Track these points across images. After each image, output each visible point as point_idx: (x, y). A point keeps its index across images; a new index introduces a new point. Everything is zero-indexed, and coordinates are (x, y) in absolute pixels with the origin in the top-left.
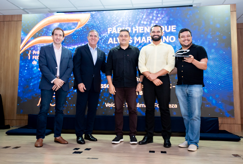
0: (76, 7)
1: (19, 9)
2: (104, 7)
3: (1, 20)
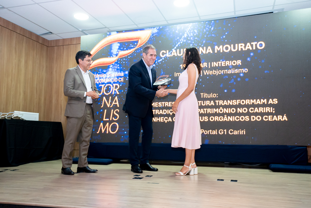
0: (136, 25)
1: (78, 31)
2: (167, 22)
3: (61, 44)
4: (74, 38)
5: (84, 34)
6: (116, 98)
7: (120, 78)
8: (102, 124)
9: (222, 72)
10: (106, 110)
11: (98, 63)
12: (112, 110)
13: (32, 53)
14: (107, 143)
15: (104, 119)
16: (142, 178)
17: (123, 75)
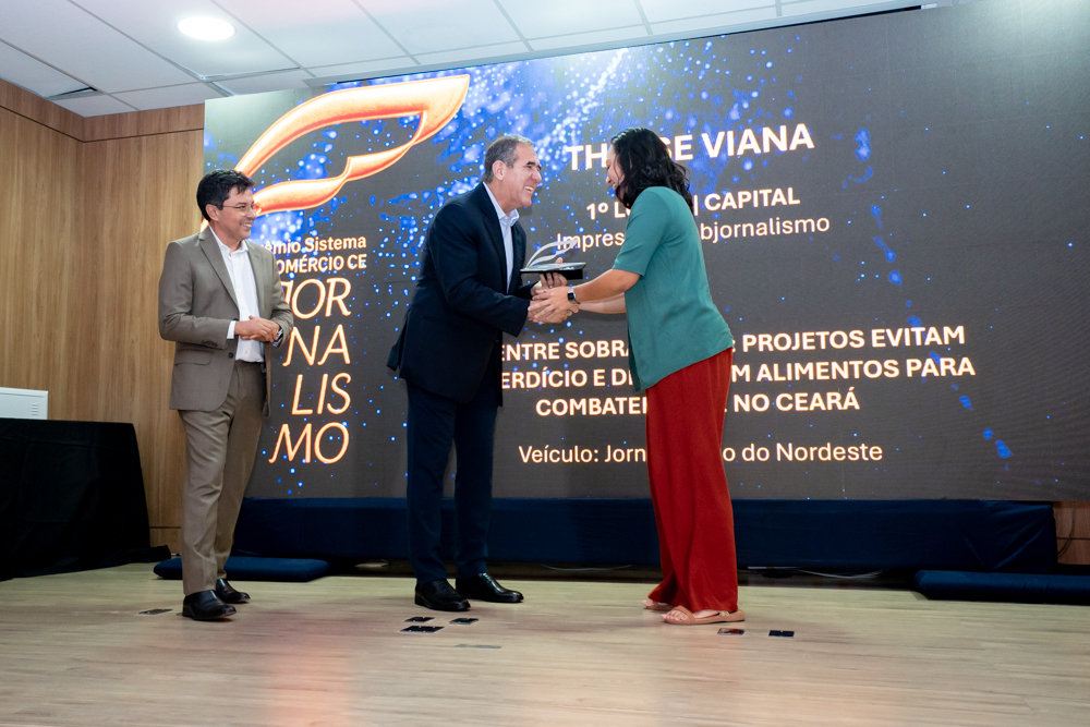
1: (196, 80)
2: (528, 46)
3: (129, 130)
4: (179, 107)
5: (218, 94)
6: (340, 329)
7: (354, 256)
8: (285, 428)
9: (733, 231)
10: (300, 377)
11: (269, 200)
12: (325, 376)
13: (21, 167)
14: (308, 500)
15: (295, 411)
16: (438, 628)
17: (364, 246)
